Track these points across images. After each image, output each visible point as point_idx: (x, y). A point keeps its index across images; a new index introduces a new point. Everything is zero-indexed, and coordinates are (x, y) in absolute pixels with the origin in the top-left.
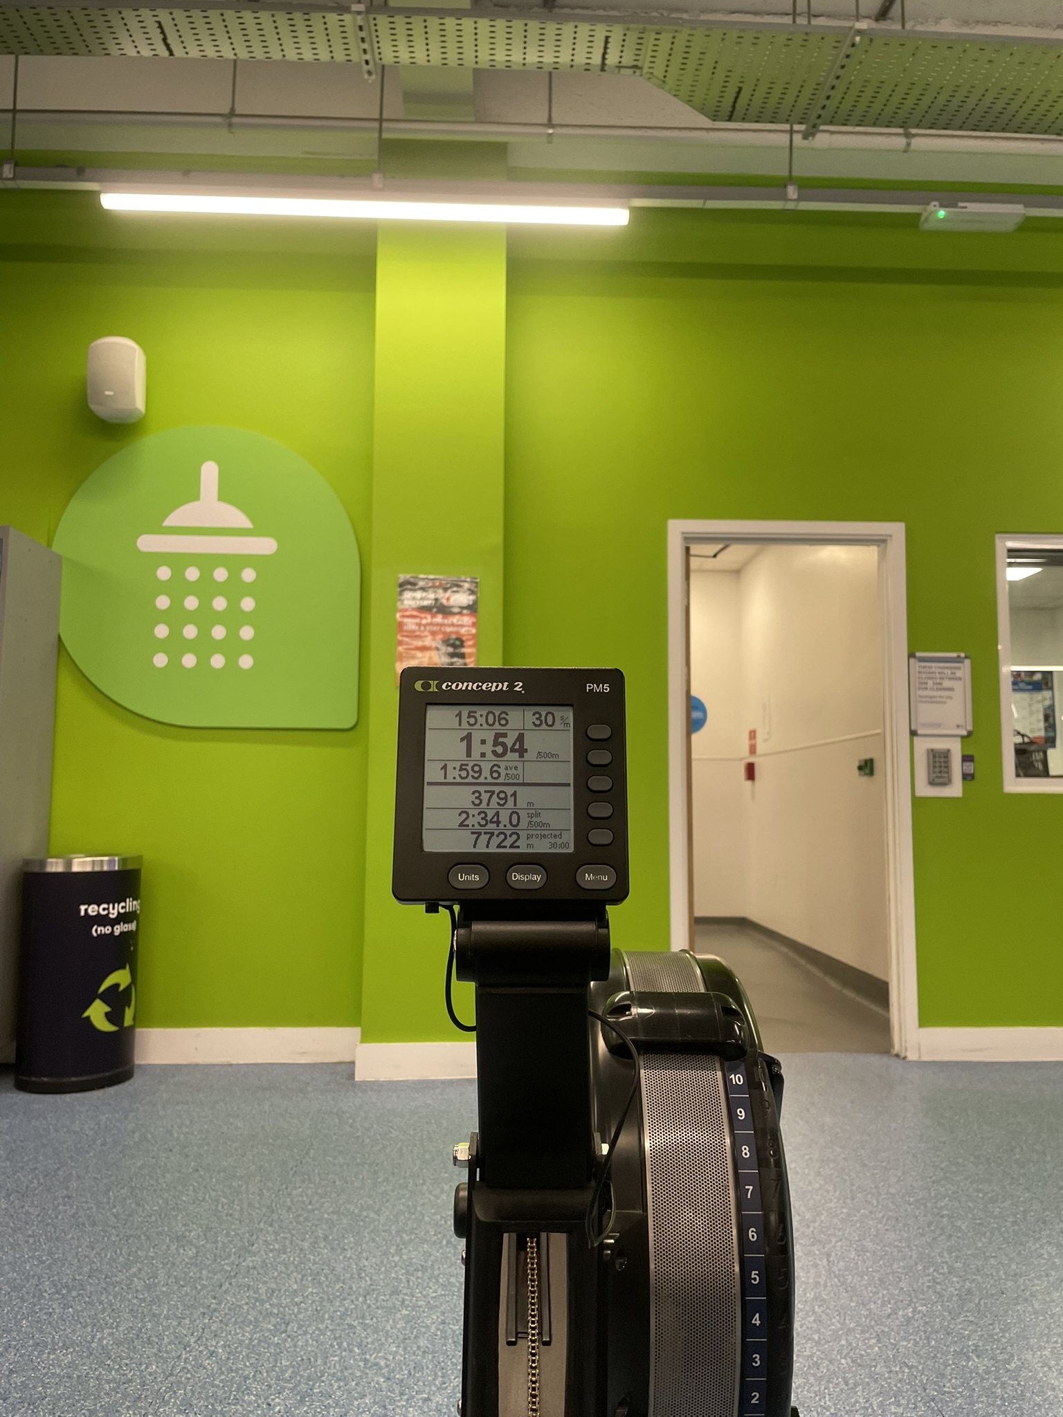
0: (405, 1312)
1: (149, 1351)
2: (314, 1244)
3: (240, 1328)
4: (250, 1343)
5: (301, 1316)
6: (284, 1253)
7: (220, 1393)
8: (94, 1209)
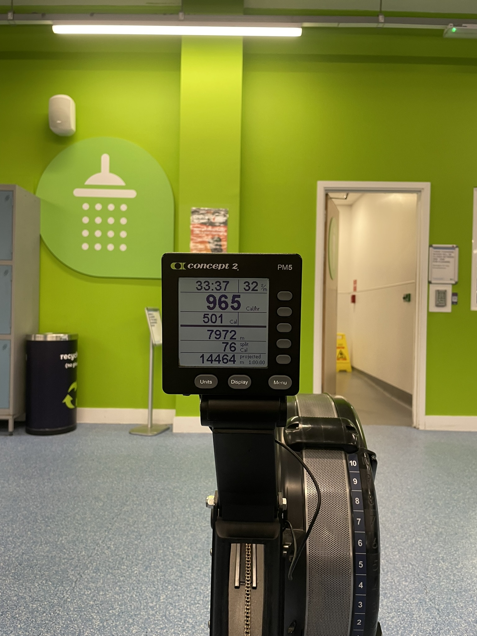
0: (191, 532)
1: (82, 546)
2: (153, 502)
3: (121, 537)
4: (125, 544)
5: (147, 533)
6: (141, 505)
7: (111, 564)
8: (60, 484)
